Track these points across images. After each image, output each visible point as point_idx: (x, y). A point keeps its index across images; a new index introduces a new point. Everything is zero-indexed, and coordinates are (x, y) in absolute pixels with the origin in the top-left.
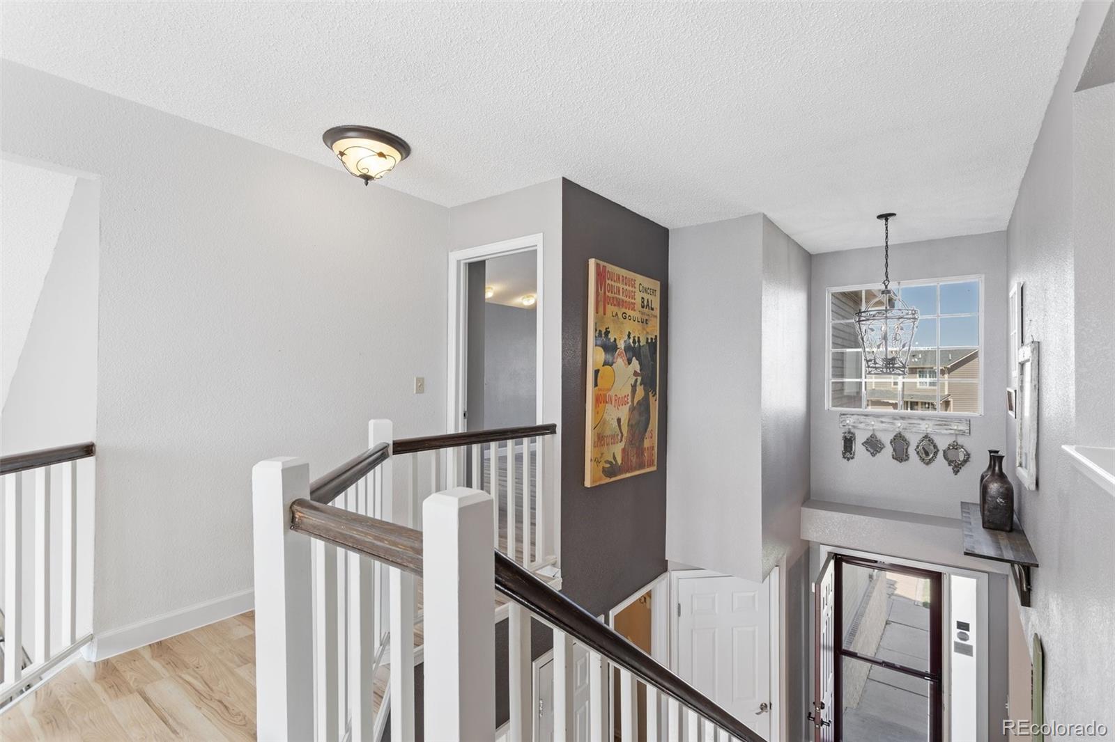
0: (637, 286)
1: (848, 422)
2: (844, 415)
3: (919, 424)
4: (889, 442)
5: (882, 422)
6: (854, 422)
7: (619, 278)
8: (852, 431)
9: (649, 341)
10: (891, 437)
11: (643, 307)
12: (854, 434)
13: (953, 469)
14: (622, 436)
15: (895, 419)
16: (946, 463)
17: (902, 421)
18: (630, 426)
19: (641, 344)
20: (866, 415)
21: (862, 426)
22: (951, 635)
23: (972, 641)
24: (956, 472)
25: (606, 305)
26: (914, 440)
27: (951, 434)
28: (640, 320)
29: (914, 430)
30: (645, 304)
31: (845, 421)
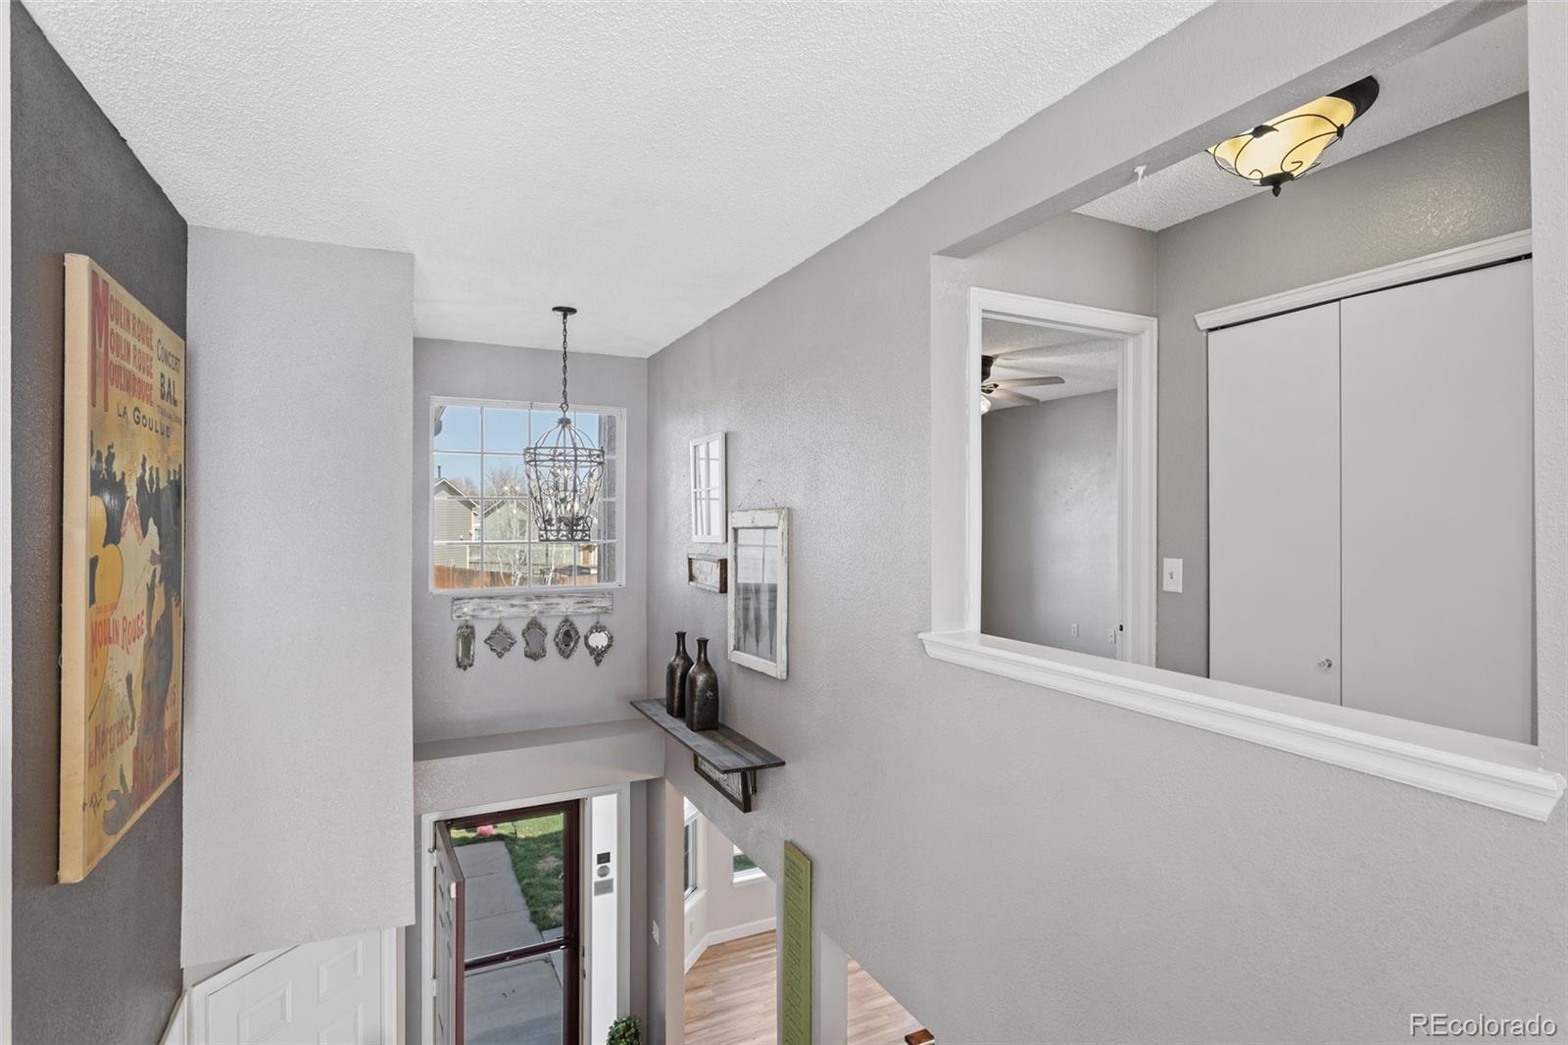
0: (154, 343)
1: (465, 610)
2: (458, 599)
3: (558, 604)
4: (521, 632)
5: (512, 606)
6: (474, 610)
7: (129, 322)
8: (470, 623)
9: (172, 478)
10: (524, 626)
11: (162, 397)
12: (472, 628)
13: (595, 659)
14: (134, 718)
15: (529, 599)
16: (587, 651)
17: (537, 602)
18: (147, 687)
19: (161, 487)
20: (491, 598)
21: (485, 614)
22: (591, 873)
23: (613, 875)
24: (598, 662)
25: (109, 386)
26: (552, 626)
27: (593, 613)
28: (158, 429)
29: (552, 613)
30: (166, 391)
31: (461, 608)
